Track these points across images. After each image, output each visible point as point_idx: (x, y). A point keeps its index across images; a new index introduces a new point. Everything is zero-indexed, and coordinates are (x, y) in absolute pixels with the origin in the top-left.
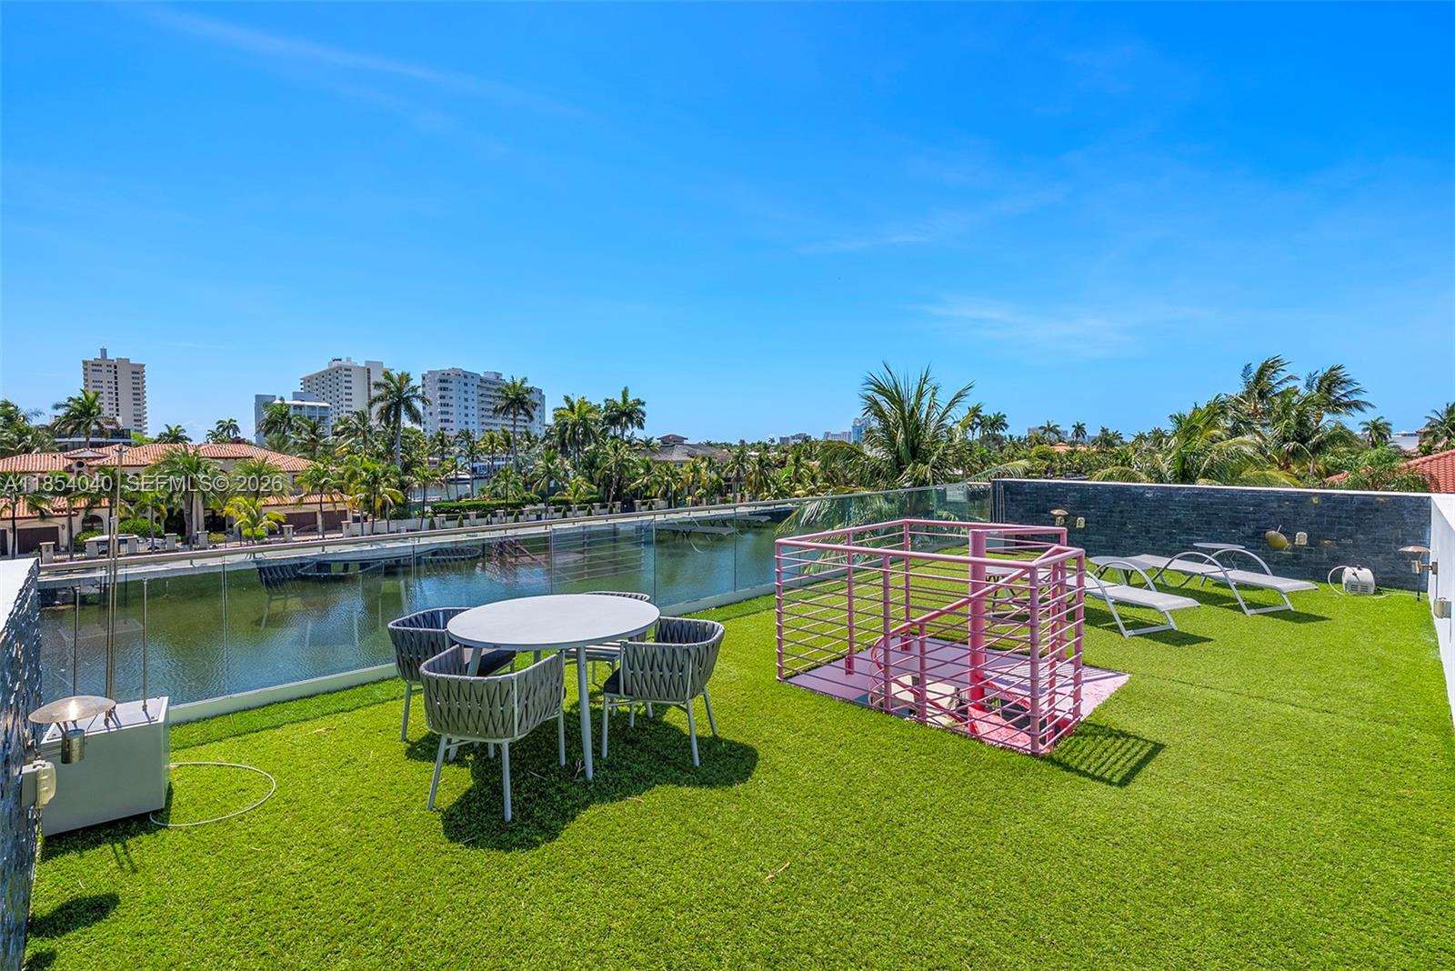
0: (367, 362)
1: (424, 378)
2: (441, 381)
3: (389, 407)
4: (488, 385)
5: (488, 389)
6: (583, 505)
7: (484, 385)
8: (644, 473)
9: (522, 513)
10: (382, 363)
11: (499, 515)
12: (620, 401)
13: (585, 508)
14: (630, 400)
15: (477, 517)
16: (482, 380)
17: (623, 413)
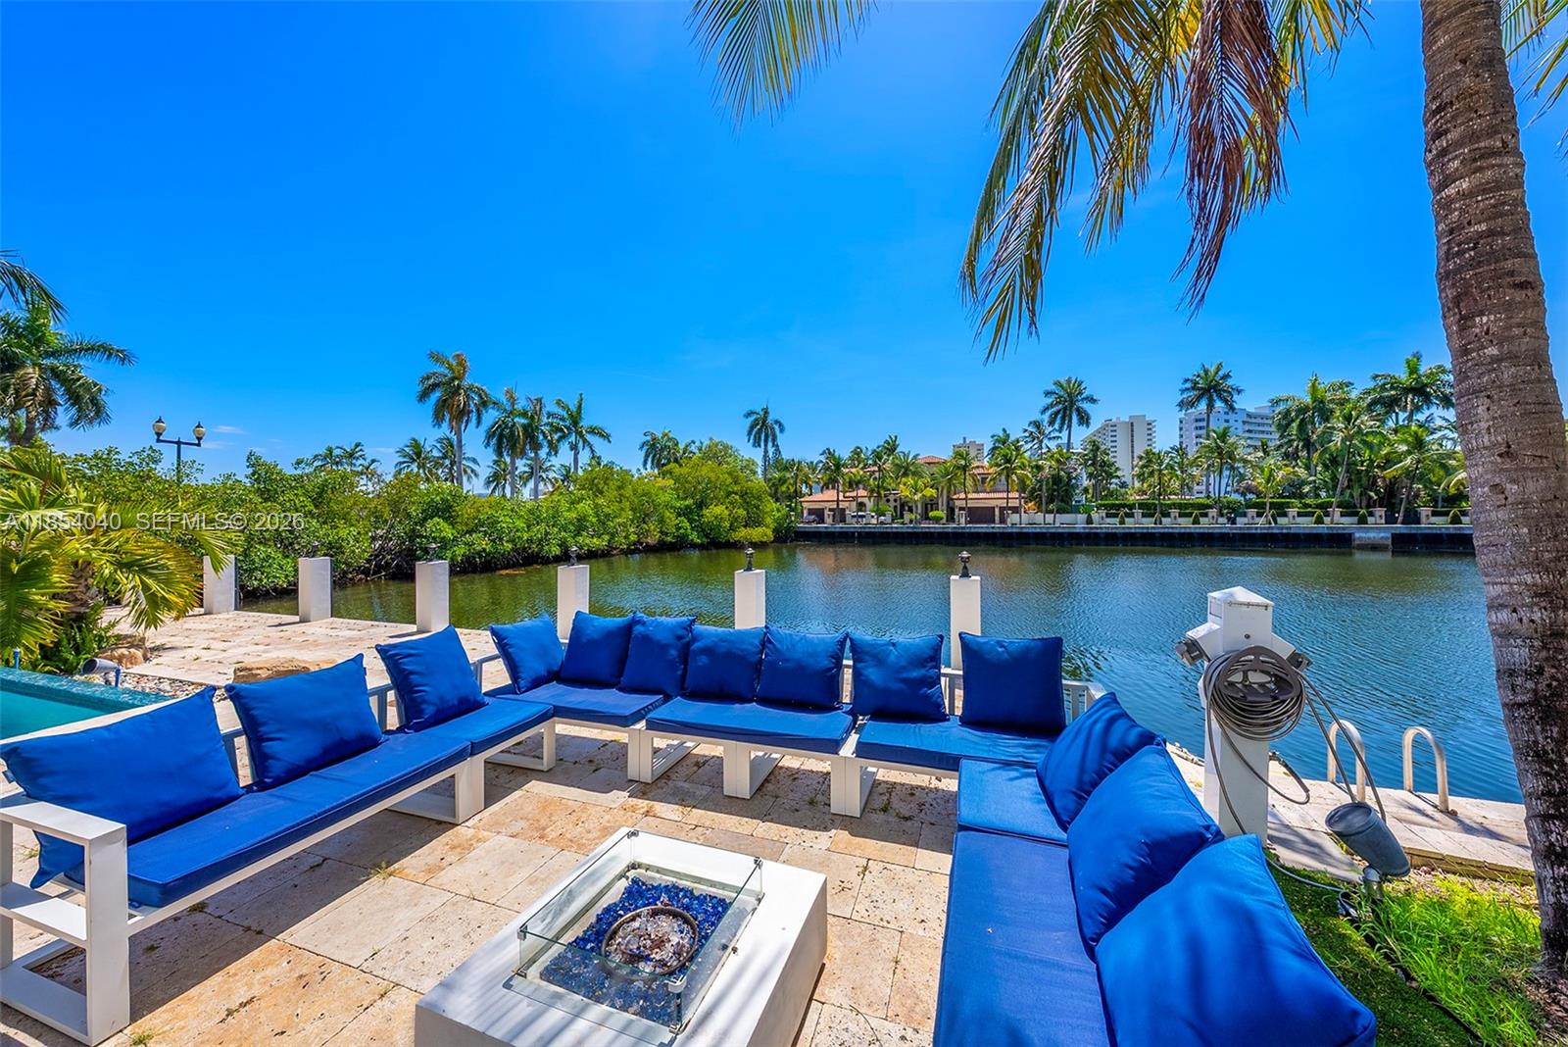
0: (1130, 417)
1: (1181, 422)
2: (1197, 421)
3: (1059, 411)
4: (1259, 420)
5: (1259, 425)
6: (1309, 510)
7: (1253, 420)
8: (1409, 452)
9: (1206, 515)
10: (1144, 416)
11: (1172, 515)
12: (1403, 376)
13: (1311, 514)
14: (1424, 369)
15: (1144, 515)
16: (1249, 415)
17: (1408, 390)
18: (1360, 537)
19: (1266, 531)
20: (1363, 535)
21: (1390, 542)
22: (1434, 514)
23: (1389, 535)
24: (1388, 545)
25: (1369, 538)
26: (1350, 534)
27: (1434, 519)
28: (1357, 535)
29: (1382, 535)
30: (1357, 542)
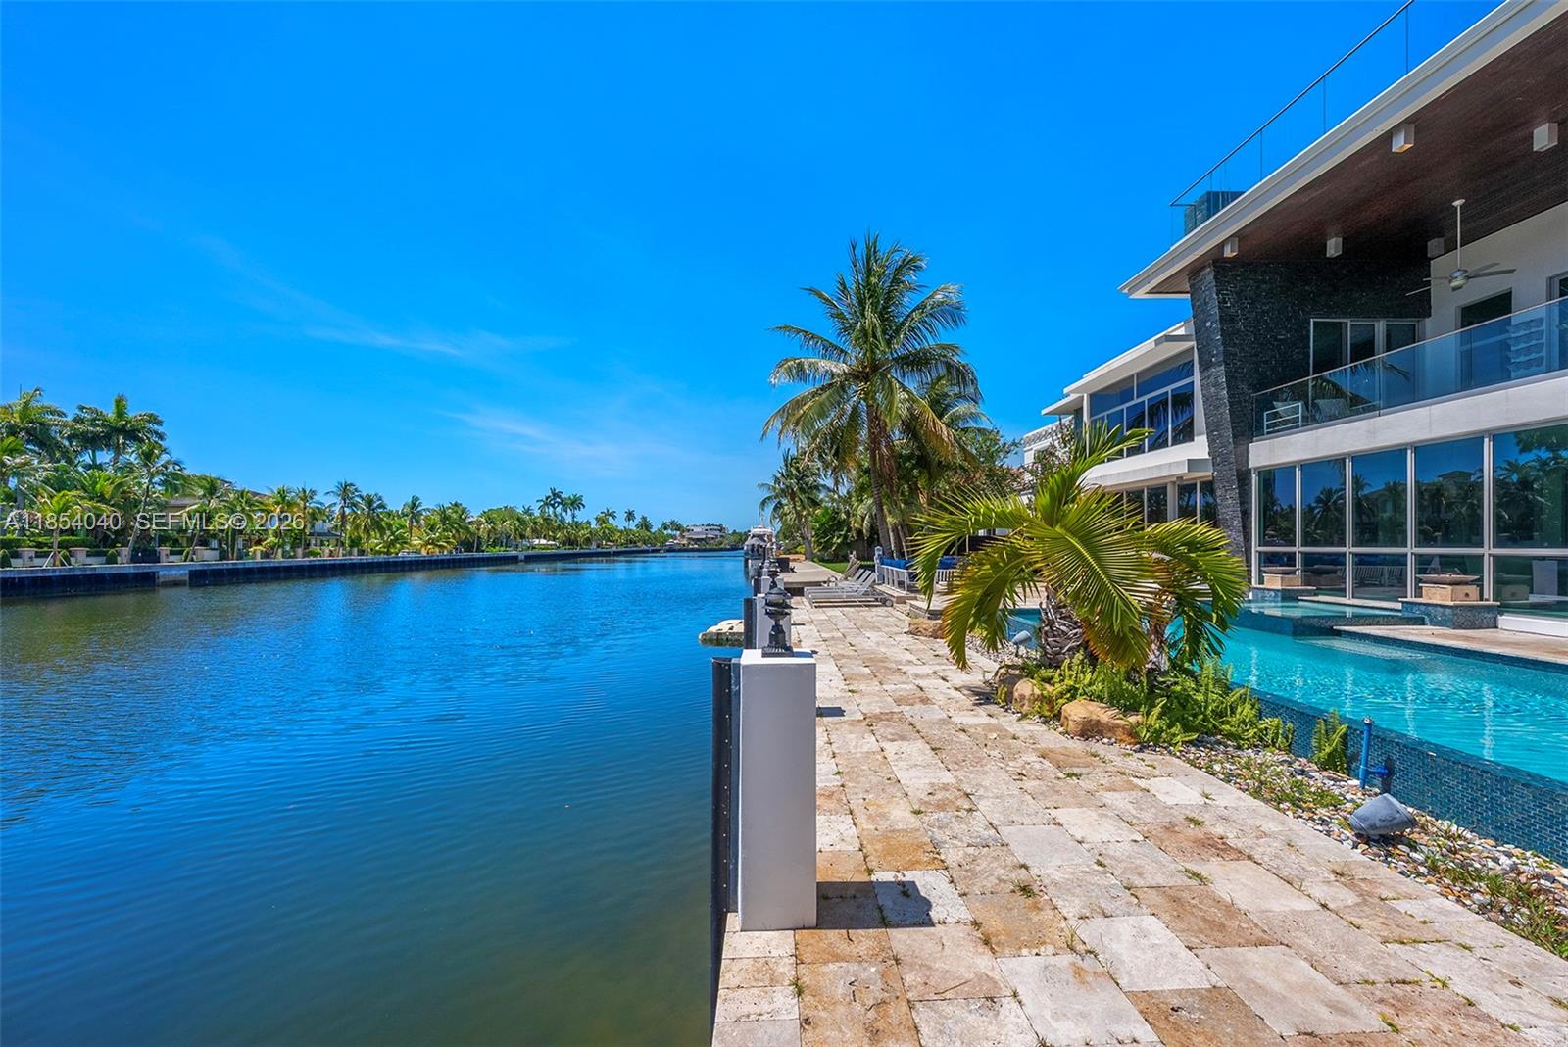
12: (110, 414)
18: (164, 575)
19: (65, 574)
20: (166, 573)
21: (187, 578)
22: (172, 553)
23: (187, 572)
24: (185, 581)
25: (171, 575)
26: (154, 573)
27: (171, 558)
28: (161, 573)
29: (182, 572)
30: (161, 580)
